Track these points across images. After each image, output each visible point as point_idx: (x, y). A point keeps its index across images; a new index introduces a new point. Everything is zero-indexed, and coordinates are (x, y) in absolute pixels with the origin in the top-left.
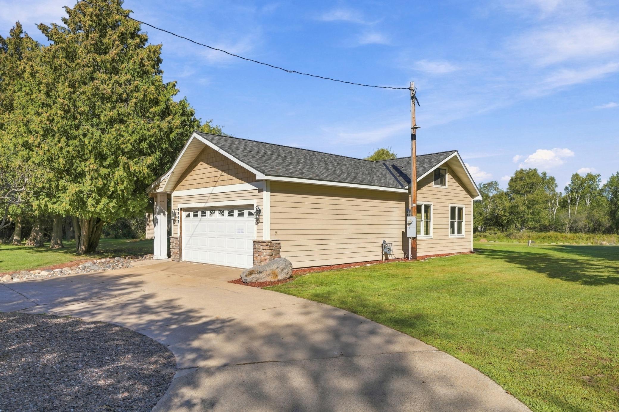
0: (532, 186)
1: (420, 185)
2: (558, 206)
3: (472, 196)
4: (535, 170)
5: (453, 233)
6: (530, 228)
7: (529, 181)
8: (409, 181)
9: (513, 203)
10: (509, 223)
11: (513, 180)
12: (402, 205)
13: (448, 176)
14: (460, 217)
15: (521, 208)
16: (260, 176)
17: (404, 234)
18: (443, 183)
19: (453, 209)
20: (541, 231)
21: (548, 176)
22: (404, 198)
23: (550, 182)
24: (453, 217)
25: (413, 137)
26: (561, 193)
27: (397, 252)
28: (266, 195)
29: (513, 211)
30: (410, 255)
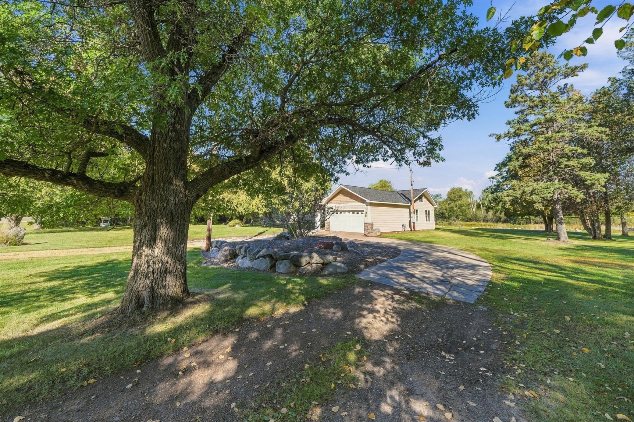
0: (460, 197)
1: (415, 202)
2: (475, 207)
3: (433, 205)
4: (461, 188)
5: (427, 221)
6: (461, 220)
7: (458, 194)
8: (410, 201)
9: (450, 206)
10: (450, 217)
11: (450, 194)
12: (408, 210)
13: (423, 198)
14: (429, 214)
15: (455, 209)
16: (368, 201)
17: (410, 221)
18: (422, 201)
19: (426, 211)
20: (468, 221)
21: (468, 191)
22: (409, 207)
23: (469, 194)
24: (426, 215)
25: (412, 185)
26: (477, 201)
27: (408, 228)
28: (369, 207)
29: (451, 210)
30: (413, 229)
